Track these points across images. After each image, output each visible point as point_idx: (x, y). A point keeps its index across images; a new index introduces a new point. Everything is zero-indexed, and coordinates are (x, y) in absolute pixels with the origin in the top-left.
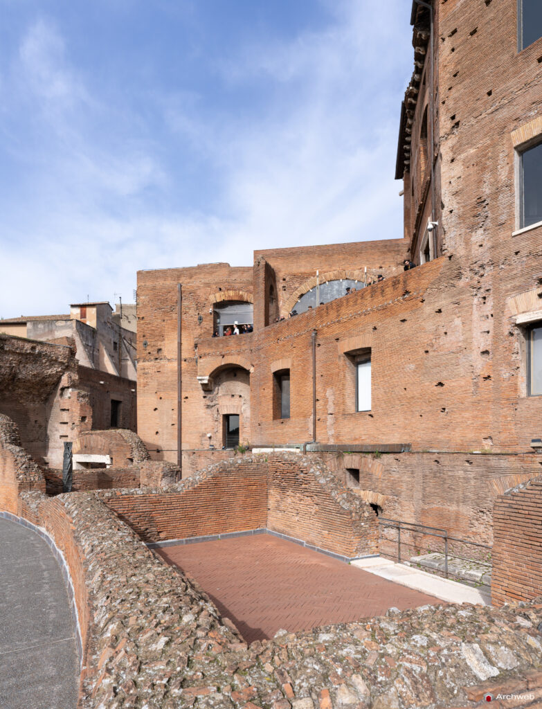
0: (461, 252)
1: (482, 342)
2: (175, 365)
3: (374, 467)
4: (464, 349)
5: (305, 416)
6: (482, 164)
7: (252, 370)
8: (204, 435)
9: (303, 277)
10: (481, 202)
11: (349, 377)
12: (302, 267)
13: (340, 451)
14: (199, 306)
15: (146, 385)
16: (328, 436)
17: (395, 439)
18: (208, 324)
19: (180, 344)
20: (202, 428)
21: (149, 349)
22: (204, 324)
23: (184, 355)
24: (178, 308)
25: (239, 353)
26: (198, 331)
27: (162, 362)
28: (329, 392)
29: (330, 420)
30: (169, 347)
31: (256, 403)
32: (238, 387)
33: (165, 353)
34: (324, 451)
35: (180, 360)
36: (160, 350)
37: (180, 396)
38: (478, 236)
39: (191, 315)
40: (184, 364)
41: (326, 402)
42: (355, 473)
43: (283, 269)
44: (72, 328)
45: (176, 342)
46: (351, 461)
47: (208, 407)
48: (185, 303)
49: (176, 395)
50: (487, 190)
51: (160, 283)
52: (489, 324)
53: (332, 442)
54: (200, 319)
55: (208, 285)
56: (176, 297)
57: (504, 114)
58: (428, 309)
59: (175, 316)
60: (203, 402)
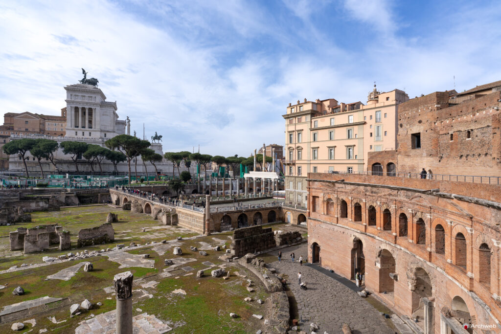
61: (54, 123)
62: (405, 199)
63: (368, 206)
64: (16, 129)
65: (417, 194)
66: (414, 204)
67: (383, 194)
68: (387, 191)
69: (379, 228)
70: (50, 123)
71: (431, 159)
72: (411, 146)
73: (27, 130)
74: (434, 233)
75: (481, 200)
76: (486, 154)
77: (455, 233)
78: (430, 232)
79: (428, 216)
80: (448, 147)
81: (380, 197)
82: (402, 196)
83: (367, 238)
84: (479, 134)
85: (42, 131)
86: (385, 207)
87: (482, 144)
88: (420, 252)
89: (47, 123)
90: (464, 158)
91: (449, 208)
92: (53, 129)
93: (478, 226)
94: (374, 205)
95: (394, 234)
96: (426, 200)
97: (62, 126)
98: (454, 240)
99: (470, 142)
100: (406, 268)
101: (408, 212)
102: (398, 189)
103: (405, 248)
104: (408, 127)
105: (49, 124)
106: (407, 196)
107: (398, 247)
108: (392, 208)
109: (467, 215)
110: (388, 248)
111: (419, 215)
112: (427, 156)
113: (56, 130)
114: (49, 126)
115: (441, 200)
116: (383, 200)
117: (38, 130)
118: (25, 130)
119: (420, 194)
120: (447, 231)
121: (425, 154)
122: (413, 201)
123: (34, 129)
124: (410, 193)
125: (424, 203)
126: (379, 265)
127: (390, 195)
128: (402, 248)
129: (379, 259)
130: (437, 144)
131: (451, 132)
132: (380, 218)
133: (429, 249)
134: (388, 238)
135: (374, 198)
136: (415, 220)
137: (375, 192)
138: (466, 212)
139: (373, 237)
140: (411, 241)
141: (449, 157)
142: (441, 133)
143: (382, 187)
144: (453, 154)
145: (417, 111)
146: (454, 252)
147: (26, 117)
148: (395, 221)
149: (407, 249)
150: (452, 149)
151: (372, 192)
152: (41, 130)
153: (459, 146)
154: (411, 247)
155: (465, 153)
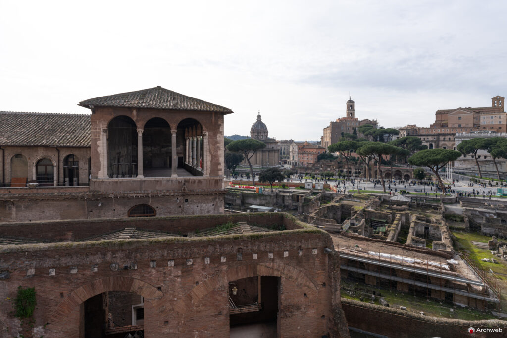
61: (491, 116)
64: (449, 126)
70: (485, 116)
73: (460, 126)
85: (477, 126)
89: (482, 117)
92: (489, 122)
97: (500, 118)
105: (484, 118)
113: (493, 123)
114: (485, 120)
117: (471, 125)
118: (458, 126)
123: (468, 124)
147: (459, 113)
152: (474, 124)
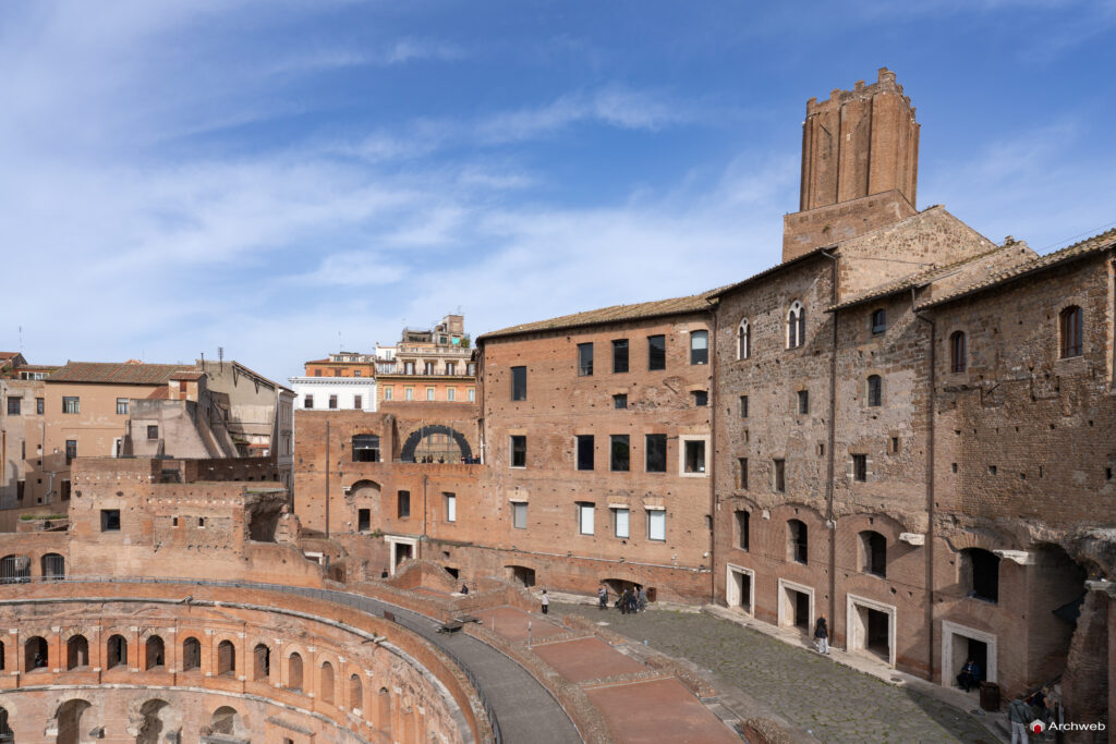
0: (492, 466)
1: (500, 505)
2: (324, 475)
3: (457, 552)
4: (494, 506)
5: (419, 520)
6: (499, 434)
7: (382, 485)
8: (345, 523)
9: (413, 422)
10: (499, 449)
11: (444, 504)
12: (412, 415)
13: (440, 542)
14: (342, 437)
15: (301, 489)
16: (433, 533)
17: (466, 539)
18: (349, 450)
19: (328, 462)
20: (344, 519)
21: (304, 465)
22: (345, 449)
23: (330, 470)
24: (325, 438)
25: (373, 474)
26: (341, 454)
27: (315, 474)
28: (433, 511)
29: (434, 525)
30: (320, 463)
31: (385, 505)
32: (370, 491)
33: (316, 467)
34: (431, 541)
35: (328, 473)
36: (312, 465)
37: (327, 498)
38: (498, 463)
39: (336, 442)
40: (330, 476)
41: (432, 515)
42: (447, 554)
43: (401, 416)
44: (182, 408)
45: (325, 461)
46: (446, 548)
47: (348, 504)
48: (331, 435)
49: (325, 497)
50: (501, 446)
51: (312, 420)
52: (501, 498)
53: (435, 537)
54: (343, 446)
55: (347, 423)
56: (324, 430)
57: (506, 420)
58: (480, 484)
59: (324, 443)
60: (345, 501)
62: (121, 614)
63: (23, 638)
65: (148, 605)
66: (142, 618)
67: (67, 612)
68: (77, 608)
69: (56, 670)
71: (141, 548)
72: (99, 529)
74: (180, 649)
75: (260, 607)
76: (225, 547)
77: (217, 642)
78: (174, 651)
79: (172, 630)
80: (169, 533)
81: (63, 618)
82: (113, 611)
83: (22, 696)
84: (216, 524)
86: (72, 632)
87: (220, 535)
88: (156, 678)
90: (194, 550)
91: (209, 617)
93: (252, 630)
94: (43, 634)
95: (97, 669)
96: (166, 613)
98: (215, 651)
99: (203, 532)
100: (123, 711)
101: (129, 632)
102: (105, 602)
103: (121, 683)
104: (94, 497)
106: (124, 610)
107: (109, 686)
108: (90, 632)
109: (240, 621)
110: (79, 695)
111: (152, 632)
112: (132, 544)
115: (193, 609)
116: (67, 623)
119: (154, 605)
120: (203, 642)
121: (127, 541)
122: (140, 615)
124: (132, 605)
125: (163, 616)
126: (54, 732)
127: (87, 611)
128: (116, 686)
129: (56, 722)
130: (150, 528)
131: (174, 516)
132: (57, 653)
133: (172, 671)
134: (83, 680)
135: (42, 622)
136: (144, 640)
137: (43, 613)
138: (237, 618)
139: (41, 690)
140: (136, 670)
141: (171, 546)
142: (158, 514)
143: (64, 602)
144: (178, 542)
145: (114, 477)
146: (216, 662)
148: (98, 651)
149: (128, 682)
150: (176, 537)
151: (35, 613)
153: (187, 534)
154: (137, 679)
155: (195, 543)
